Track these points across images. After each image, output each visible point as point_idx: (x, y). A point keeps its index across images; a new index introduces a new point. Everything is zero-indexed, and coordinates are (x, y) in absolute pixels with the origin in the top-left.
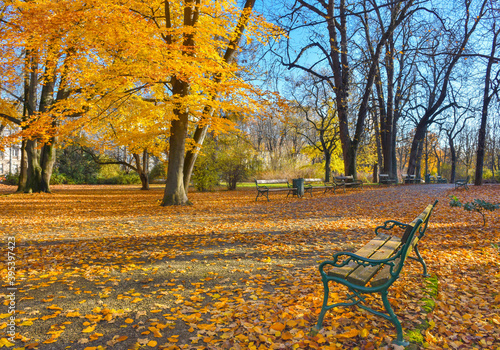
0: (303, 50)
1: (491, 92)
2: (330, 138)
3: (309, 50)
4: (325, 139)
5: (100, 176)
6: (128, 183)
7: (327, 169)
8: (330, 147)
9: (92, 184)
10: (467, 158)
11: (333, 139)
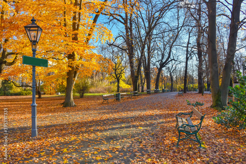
0: (116, 38)
1: (189, 55)
2: (119, 73)
3: (118, 38)
4: (117, 73)
5: (11, 91)
6: (26, 95)
7: (118, 86)
8: (119, 77)
9: (8, 95)
10: (176, 80)
11: (120, 73)
